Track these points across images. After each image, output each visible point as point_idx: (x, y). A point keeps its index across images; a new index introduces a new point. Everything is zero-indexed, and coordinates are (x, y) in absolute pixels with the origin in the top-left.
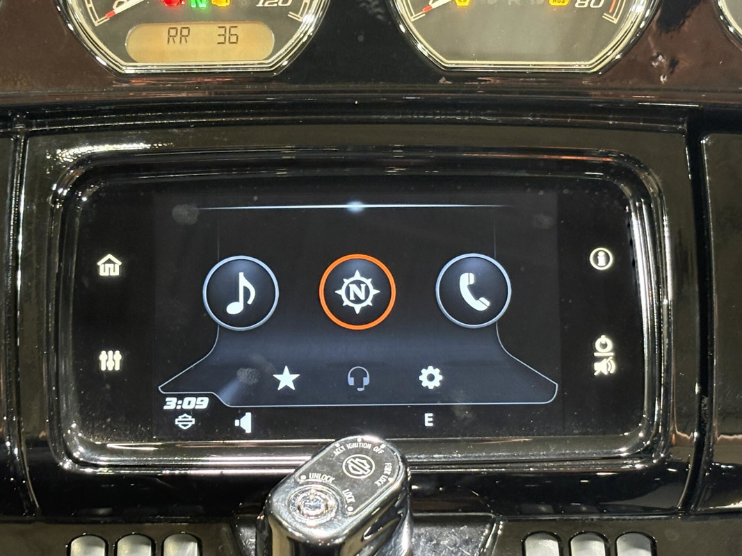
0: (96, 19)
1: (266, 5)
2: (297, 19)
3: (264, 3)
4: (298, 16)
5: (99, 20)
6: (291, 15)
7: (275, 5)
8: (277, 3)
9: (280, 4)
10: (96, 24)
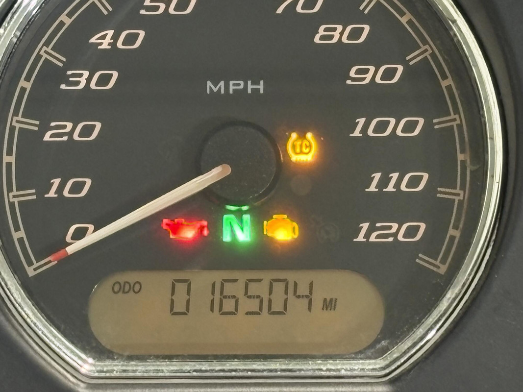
0: (30, 263)
1: (373, 239)
2: (435, 269)
3: (367, 236)
4: (437, 263)
5: (36, 265)
6: (423, 260)
7: (391, 239)
8: (395, 235)
9: (400, 237)
10: (31, 272)
